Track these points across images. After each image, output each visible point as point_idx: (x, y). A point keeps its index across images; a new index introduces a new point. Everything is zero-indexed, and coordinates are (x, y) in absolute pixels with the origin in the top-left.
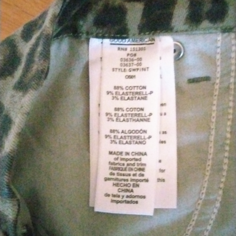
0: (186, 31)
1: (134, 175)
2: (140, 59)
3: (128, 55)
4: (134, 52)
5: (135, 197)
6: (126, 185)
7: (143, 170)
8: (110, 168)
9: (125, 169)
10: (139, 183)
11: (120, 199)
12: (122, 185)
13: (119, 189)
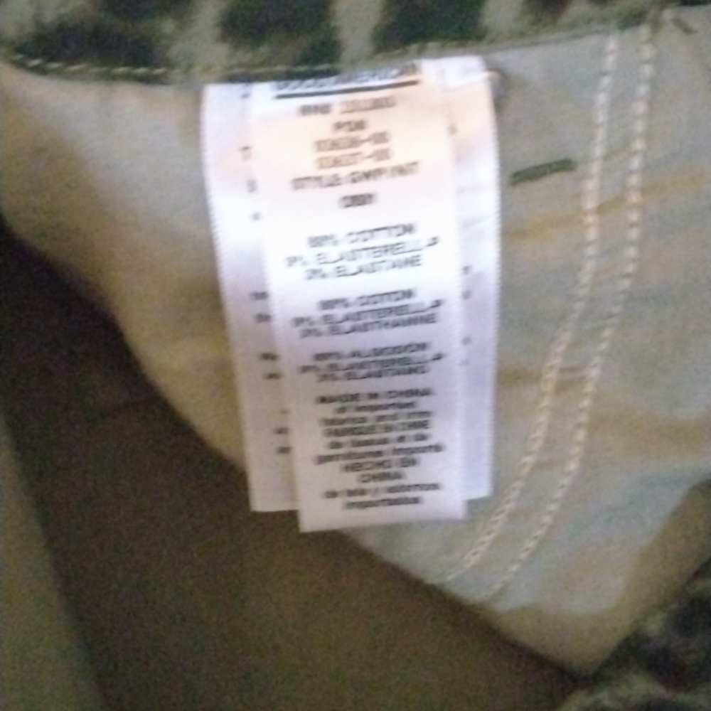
0: (522, 35)
1: (401, 439)
2: (381, 138)
3: (339, 126)
4: (356, 117)
5: (409, 488)
6: (381, 464)
7: (424, 425)
8: (330, 433)
9: (371, 430)
10: (415, 456)
11: (367, 498)
12: (369, 466)
13: (363, 476)
